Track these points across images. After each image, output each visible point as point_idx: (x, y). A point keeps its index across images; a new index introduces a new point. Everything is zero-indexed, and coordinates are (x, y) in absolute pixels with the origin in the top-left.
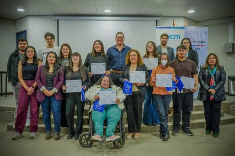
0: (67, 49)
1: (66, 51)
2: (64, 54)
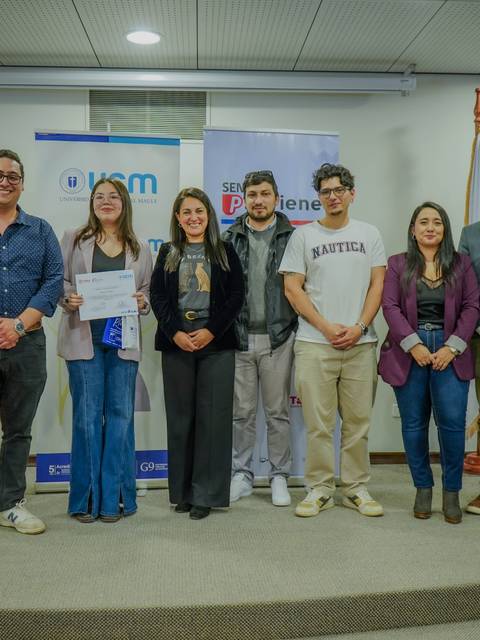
0: (198, 211)
1: (195, 216)
2: (188, 230)
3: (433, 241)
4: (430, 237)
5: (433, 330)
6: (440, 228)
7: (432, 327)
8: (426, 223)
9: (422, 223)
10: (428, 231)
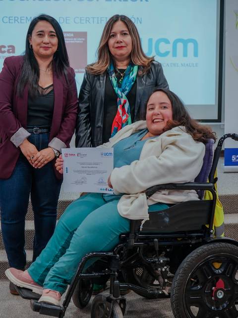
3: (49, 52)
4: (46, 48)
6: (55, 40)
7: (40, 131)
8: (42, 35)
9: (38, 35)
10: (44, 43)
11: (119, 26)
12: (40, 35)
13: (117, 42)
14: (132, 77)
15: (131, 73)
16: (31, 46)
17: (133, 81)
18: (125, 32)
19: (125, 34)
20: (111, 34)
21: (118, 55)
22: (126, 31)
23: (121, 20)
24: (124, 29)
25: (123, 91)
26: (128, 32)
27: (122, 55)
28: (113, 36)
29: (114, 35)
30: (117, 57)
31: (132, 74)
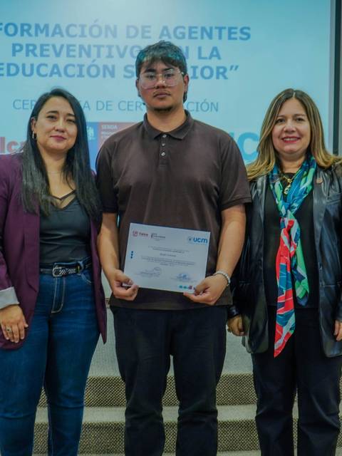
5: (63, 276)
6: (73, 129)
8: (55, 118)
9: (49, 117)
10: (57, 130)
11: (292, 107)
12: (52, 117)
13: (287, 132)
14: (305, 186)
15: (304, 179)
16: (35, 135)
17: (305, 193)
18: (301, 117)
19: (300, 119)
20: (279, 118)
21: (284, 152)
22: (303, 115)
23: (297, 98)
24: (301, 112)
25: (290, 208)
26: (305, 118)
27: (291, 152)
28: (281, 120)
29: (283, 120)
30: (284, 154)
31: (305, 182)
